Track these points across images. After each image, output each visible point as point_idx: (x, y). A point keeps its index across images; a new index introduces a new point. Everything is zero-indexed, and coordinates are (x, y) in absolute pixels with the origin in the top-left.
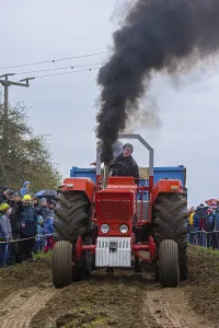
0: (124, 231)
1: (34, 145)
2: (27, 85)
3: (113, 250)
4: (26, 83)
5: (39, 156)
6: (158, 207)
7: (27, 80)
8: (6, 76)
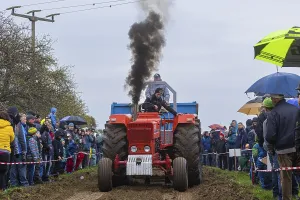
0: (147, 150)
1: (59, 76)
2: (53, 21)
3: (139, 163)
4: (51, 18)
5: (63, 86)
6: (177, 135)
7: (53, 16)
8: (33, 12)
